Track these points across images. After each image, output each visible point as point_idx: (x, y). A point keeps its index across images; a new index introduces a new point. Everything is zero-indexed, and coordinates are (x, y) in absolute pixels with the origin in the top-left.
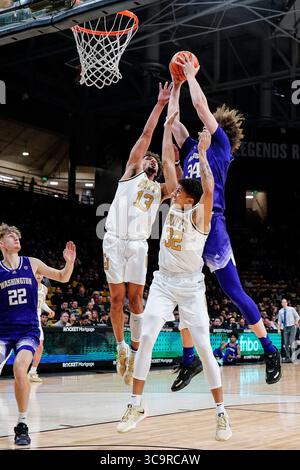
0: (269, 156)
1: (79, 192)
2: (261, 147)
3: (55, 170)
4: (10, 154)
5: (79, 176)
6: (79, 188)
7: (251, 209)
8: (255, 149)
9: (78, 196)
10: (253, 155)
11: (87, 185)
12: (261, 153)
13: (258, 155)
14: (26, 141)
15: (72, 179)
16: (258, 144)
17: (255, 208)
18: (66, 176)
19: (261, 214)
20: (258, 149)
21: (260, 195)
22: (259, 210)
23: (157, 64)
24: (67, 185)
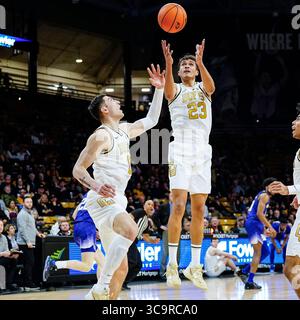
1: (135, 98)
3: (110, 76)
4: (64, 62)
5: (135, 81)
6: (135, 94)
9: (135, 102)
11: (143, 90)
14: (78, 48)
15: (128, 84)
18: (122, 81)
24: (123, 91)
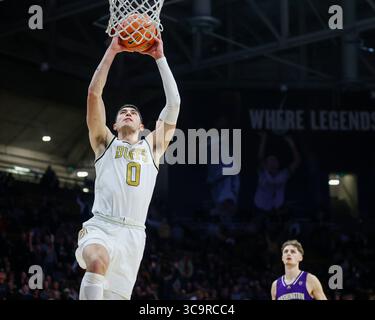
0: (357, 127)
2: (347, 117)
7: (336, 198)
8: (338, 119)
10: (336, 128)
12: (347, 124)
13: (343, 128)
14: (46, 123)
16: (343, 113)
17: (342, 196)
19: (350, 204)
20: (343, 120)
21: (348, 179)
22: (348, 199)
23: (209, 18)
